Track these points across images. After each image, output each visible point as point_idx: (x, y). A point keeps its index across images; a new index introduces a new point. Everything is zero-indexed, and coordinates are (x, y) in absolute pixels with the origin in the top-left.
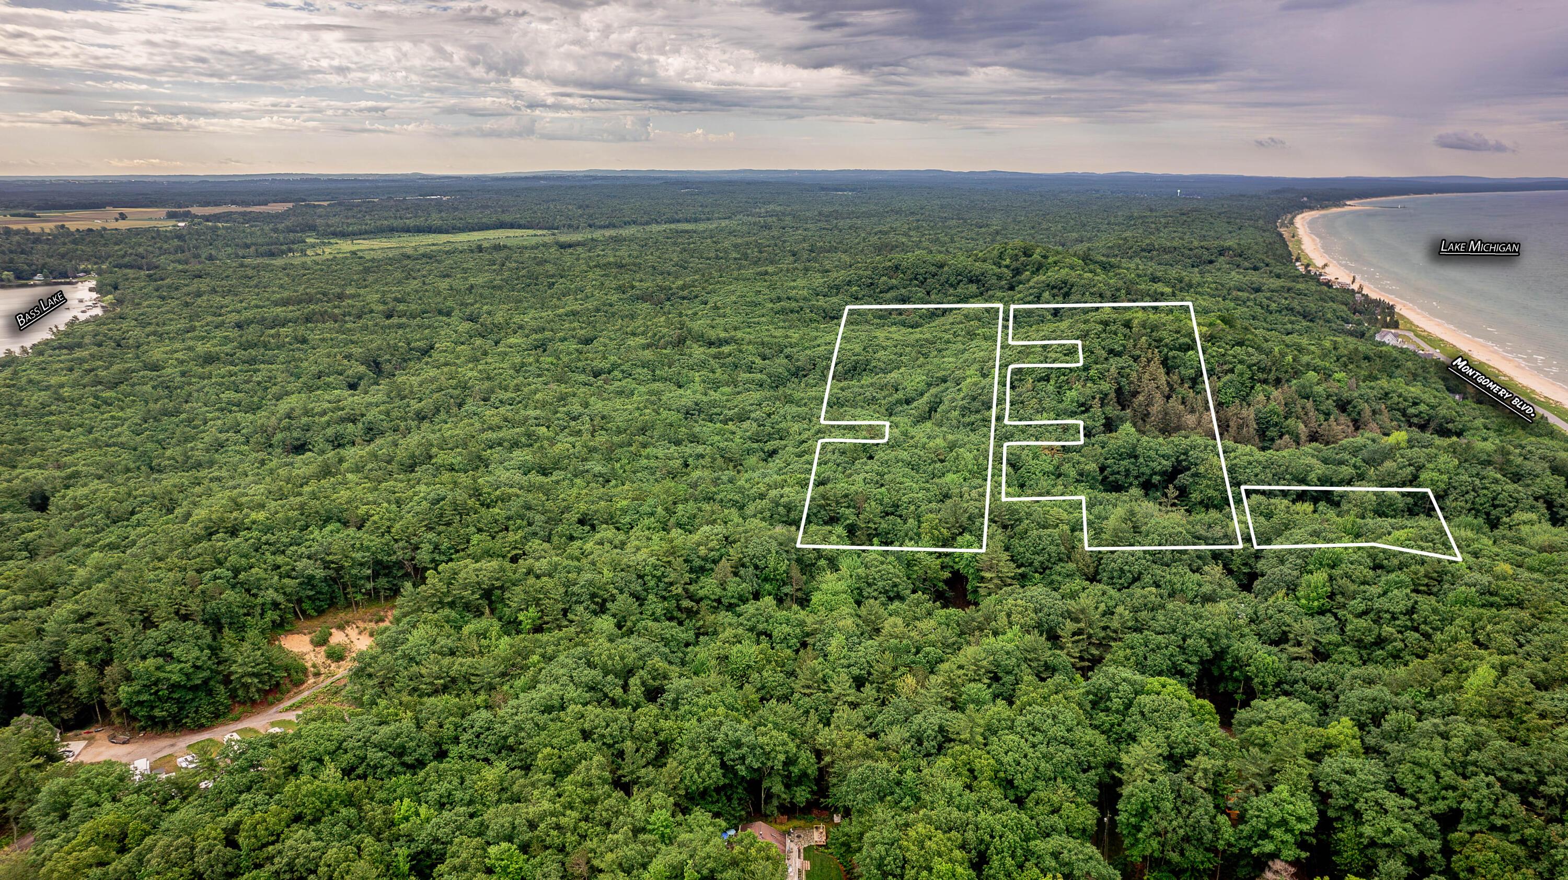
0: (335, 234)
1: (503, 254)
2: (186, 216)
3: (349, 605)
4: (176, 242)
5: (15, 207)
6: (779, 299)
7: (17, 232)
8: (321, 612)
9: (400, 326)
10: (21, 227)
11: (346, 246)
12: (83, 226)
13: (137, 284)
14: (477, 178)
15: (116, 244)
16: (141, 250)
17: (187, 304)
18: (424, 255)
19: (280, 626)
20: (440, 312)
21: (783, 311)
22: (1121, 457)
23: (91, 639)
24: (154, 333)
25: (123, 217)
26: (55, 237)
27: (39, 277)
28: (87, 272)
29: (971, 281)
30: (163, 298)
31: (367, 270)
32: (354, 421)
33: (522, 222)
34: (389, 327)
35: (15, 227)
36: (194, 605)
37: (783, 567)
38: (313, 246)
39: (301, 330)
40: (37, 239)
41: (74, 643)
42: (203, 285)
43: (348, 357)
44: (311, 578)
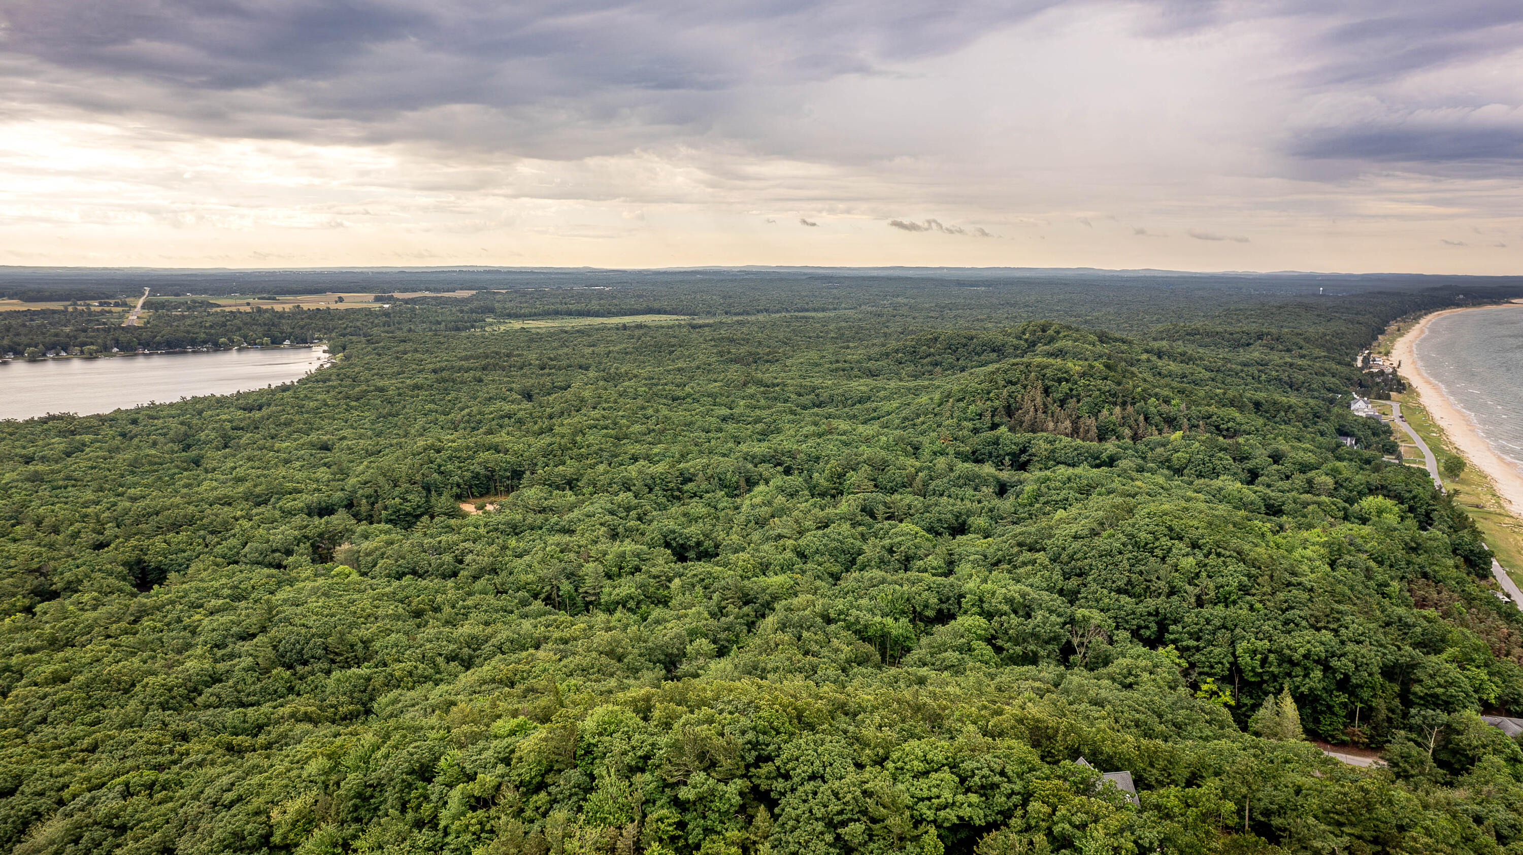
0: (510, 316)
1: (642, 332)
2: (390, 299)
3: (497, 494)
4: (384, 319)
5: (261, 292)
6: (837, 361)
7: (266, 311)
8: (482, 495)
9: (549, 375)
10: (269, 307)
11: (517, 325)
12: (313, 307)
13: (359, 346)
14: (640, 272)
15: (339, 319)
16: (358, 324)
17: (398, 358)
18: (578, 331)
19: (459, 497)
20: (580, 367)
21: (837, 370)
22: (989, 444)
23: (369, 491)
24: (377, 374)
25: (341, 300)
26: (294, 314)
27: (287, 342)
28: (320, 339)
29: (994, 351)
30: (379, 355)
31: (531, 340)
32: (510, 418)
33: (668, 309)
34: (542, 375)
35: (265, 307)
36: (418, 477)
37: (734, 480)
38: (491, 324)
39: (478, 374)
40: (281, 315)
41: (360, 492)
42: (408, 346)
43: (511, 390)
44: (478, 473)
